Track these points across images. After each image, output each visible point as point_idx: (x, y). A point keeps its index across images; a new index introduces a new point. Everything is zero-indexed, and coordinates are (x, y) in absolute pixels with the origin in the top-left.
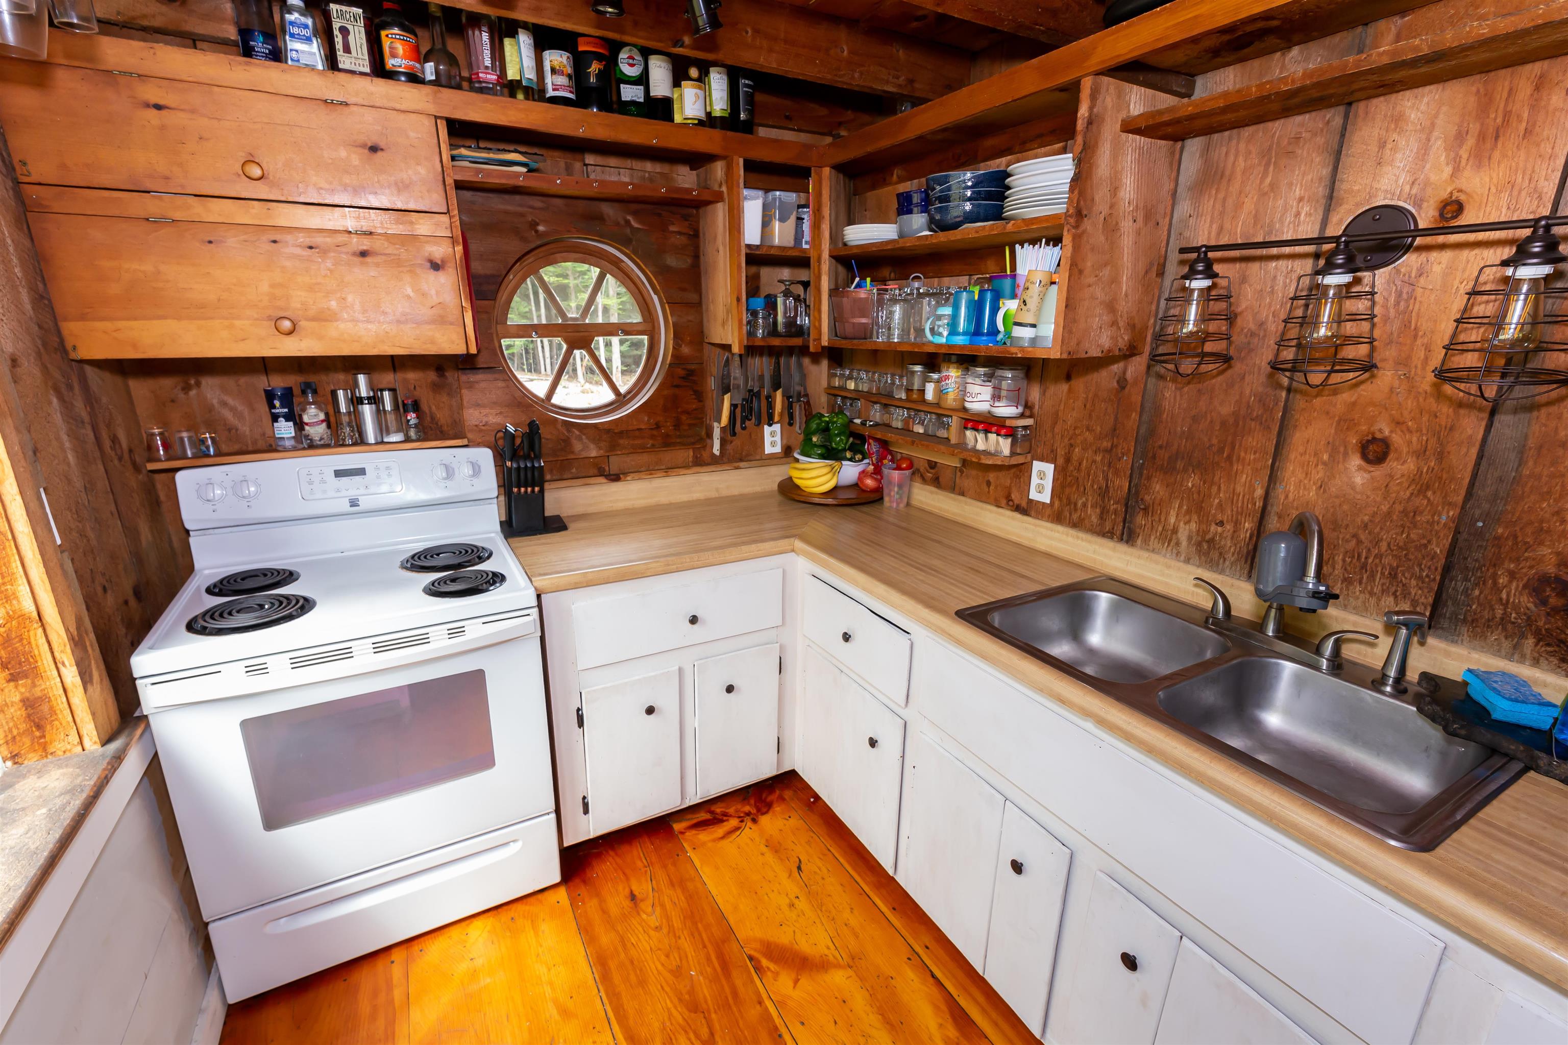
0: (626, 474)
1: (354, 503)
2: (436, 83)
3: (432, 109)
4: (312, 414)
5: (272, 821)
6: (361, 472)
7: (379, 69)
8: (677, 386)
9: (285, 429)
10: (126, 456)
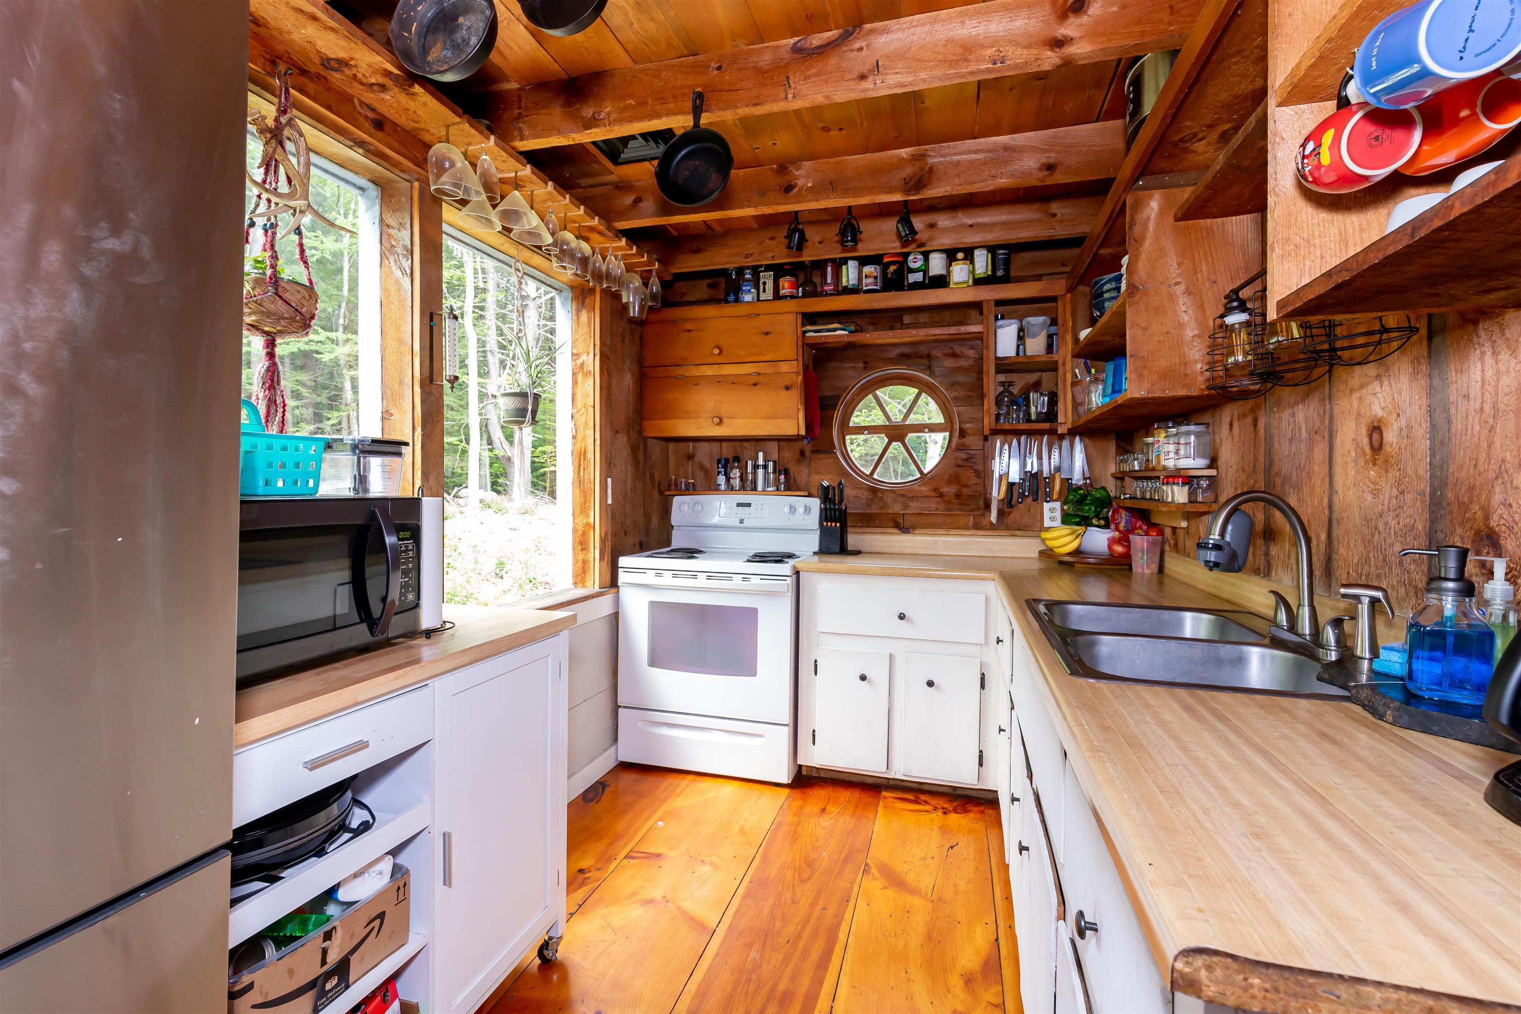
0: (914, 528)
1: (742, 521)
2: (804, 296)
3: (796, 309)
4: (736, 473)
5: (654, 662)
6: (749, 505)
7: (777, 296)
8: (959, 466)
9: (721, 479)
10: (656, 485)
